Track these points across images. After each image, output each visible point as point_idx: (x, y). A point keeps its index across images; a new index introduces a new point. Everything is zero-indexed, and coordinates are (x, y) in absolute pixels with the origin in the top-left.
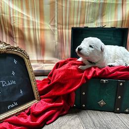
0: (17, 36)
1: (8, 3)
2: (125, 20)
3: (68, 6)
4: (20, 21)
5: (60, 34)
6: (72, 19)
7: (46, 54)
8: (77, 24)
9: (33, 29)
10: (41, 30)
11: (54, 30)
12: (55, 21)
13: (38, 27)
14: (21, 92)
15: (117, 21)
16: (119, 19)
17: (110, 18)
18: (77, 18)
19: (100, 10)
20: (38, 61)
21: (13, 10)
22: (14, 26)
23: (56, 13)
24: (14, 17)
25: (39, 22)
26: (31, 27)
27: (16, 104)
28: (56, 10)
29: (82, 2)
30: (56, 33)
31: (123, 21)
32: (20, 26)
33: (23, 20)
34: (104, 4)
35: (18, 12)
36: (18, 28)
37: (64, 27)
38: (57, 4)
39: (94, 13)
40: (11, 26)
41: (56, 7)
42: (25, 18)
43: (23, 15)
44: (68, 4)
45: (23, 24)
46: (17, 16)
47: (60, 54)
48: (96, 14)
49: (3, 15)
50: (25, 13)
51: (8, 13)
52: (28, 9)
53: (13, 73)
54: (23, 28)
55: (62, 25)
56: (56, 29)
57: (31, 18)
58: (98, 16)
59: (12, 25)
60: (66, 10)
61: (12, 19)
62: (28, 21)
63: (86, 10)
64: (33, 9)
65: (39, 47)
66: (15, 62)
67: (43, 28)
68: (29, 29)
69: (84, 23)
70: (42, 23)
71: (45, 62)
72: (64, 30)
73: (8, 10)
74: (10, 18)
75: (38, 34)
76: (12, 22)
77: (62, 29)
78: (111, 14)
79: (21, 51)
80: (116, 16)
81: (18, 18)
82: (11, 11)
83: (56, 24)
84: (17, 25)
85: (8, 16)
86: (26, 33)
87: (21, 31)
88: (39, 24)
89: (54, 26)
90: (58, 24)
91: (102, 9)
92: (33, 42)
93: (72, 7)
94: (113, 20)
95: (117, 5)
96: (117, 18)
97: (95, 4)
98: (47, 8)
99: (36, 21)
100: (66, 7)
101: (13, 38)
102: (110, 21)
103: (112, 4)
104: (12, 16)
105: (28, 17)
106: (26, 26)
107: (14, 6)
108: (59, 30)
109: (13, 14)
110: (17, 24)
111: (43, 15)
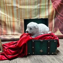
0: (3, 24)
2: (50, 15)
3: (24, 11)
4: (4, 18)
5: (21, 23)
6: (26, 16)
8: (28, 18)
9: (10, 21)
10: (13, 21)
12: (19, 17)
13: (12, 20)
15: (46, 16)
16: (47, 15)
17: (43, 14)
18: (28, 15)
19: (38, 11)
20: (12, 34)
21: (1, 14)
22: (2, 20)
25: (12, 18)
26: (9, 20)
28: (19, 13)
29: (30, 9)
30: (19, 22)
31: (49, 15)
32: (4, 20)
33: (5, 17)
34: (40, 9)
35: (3, 14)
38: (20, 10)
39: (35, 13)
41: (19, 11)
42: (6, 17)
44: (24, 10)
45: (5, 19)
46: (3, 16)
47: (21, 31)
50: (6, 15)
52: (7, 13)
54: (6, 21)
55: (22, 19)
56: (19, 21)
57: (9, 16)
58: (37, 14)
59: (1, 20)
60: (23, 13)
62: (8, 18)
63: (32, 12)
64: (9, 13)
68: (8, 21)
70: (13, 18)
71: (15, 35)
75: (12, 23)
77: (22, 20)
78: (43, 13)
80: (46, 14)
81: (3, 17)
83: (19, 18)
84: (3, 20)
86: (7, 23)
87: (5, 22)
88: (12, 19)
89: (18, 19)
90: (20, 18)
91: (39, 11)
92: (10, 26)
93: (26, 11)
94: (44, 15)
95: (46, 9)
96: (46, 15)
99: (11, 18)
100: (23, 11)
101: (1, 25)
102: (43, 16)
103: (43, 8)
106: (7, 20)
107: (2, 12)
108: (21, 21)
109: (1, 15)
110: (3, 19)
111: (14, 15)
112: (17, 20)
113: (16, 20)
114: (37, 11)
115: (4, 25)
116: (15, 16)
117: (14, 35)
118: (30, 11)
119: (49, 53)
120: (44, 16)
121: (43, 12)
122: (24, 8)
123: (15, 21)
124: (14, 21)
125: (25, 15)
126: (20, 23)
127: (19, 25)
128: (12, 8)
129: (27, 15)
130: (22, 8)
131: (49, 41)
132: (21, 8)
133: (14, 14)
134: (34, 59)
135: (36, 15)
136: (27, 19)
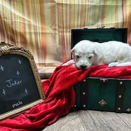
0: (19, 40)
1: (9, 8)
2: (126, 22)
3: (68, 10)
4: (22, 25)
5: (61, 38)
6: (72, 22)
7: (48, 57)
8: (78, 27)
9: (35, 33)
10: (43, 33)
11: (55, 34)
12: (55, 25)
13: (39, 31)
14: (26, 91)
16: (120, 21)
17: (110, 19)
18: (78, 21)
19: (101, 12)
20: (40, 64)
21: (15, 15)
22: (16, 30)
23: (57, 17)
24: (15, 22)
25: (40, 26)
26: (33, 31)
27: (21, 103)
28: (57, 13)
29: (82, 5)
30: (57, 36)
31: (123, 22)
32: (22, 31)
34: (104, 6)
35: (20, 17)
36: (20, 32)
37: (65, 30)
38: (58, 8)
39: (94, 15)
40: (13, 30)
42: (27, 22)
43: (24, 19)
44: (68, 8)
45: (25, 28)
46: (19, 21)
48: (96, 17)
49: (5, 20)
50: (26, 18)
51: (10, 18)
52: (29, 14)
53: (18, 73)
54: (25, 32)
55: (63, 28)
56: (57, 32)
57: (32, 22)
58: (98, 18)
60: (66, 14)
61: (14, 23)
62: (30, 25)
63: (87, 13)
64: (34, 14)
65: (40, 51)
66: (20, 62)
67: (44, 31)
68: (30, 33)
69: (84, 26)
70: (43, 26)
71: (46, 65)
72: (65, 34)
73: (10, 16)
74: (12, 23)
75: (40, 38)
76: (14, 27)
77: (63, 32)
79: (25, 51)
80: (117, 18)
81: (20, 22)
82: (13, 16)
83: (57, 27)
84: (18, 30)
85: (10, 21)
86: (28, 37)
87: (23, 35)
88: (40, 28)
89: (55, 29)
90: (59, 27)
91: (103, 11)
92: (35, 46)
93: (72, 10)
94: (114, 22)
95: (117, 7)
97: (95, 7)
98: (47, 12)
99: (38, 25)
100: (66, 11)
102: (110, 23)
103: (112, 6)
104: (13, 20)
105: (29, 21)
106: (27, 30)
107: (16, 11)
108: (60, 34)
109: (15, 19)
110: (19, 28)
111: (44, 19)
112: (51, 30)
113: (49, 30)
114: (97, 11)
115: (21, 42)
116: (48, 20)
117: (44, 64)
118: (82, 12)
119: (119, 109)
120: (112, 24)
121: (110, 15)
122: (68, 3)
123: (47, 33)
124: (45, 33)
125: (70, 21)
126: (59, 39)
127: (56, 43)
128: (40, 3)
129: (76, 19)
130: (64, 3)
131: (121, 83)
132: (62, 4)
133: (46, 18)
134: (94, 123)
135: (94, 20)
136: (76, 28)
